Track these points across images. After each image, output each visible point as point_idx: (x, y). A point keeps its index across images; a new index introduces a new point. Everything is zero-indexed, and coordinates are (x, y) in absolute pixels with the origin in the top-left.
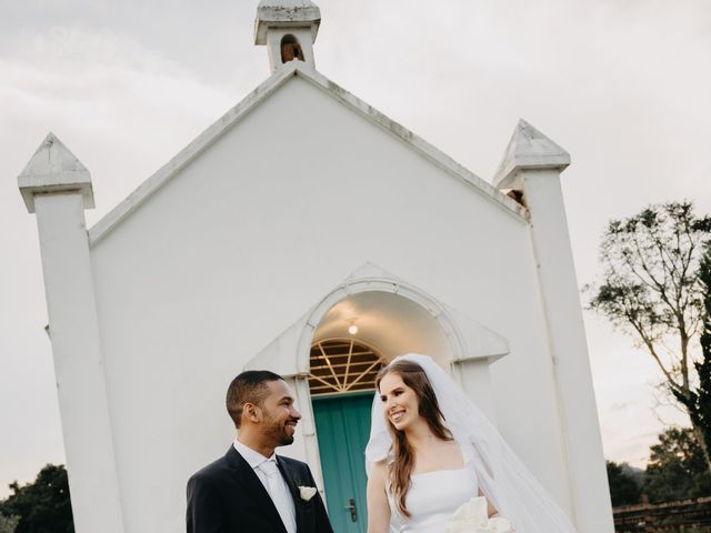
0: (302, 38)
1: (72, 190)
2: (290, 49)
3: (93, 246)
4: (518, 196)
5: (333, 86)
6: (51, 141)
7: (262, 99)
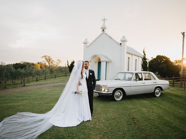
0: (104, 29)
1: (86, 43)
2: (103, 31)
3: (87, 48)
4: (121, 44)
5: (106, 34)
6: (86, 39)
7: (101, 35)
